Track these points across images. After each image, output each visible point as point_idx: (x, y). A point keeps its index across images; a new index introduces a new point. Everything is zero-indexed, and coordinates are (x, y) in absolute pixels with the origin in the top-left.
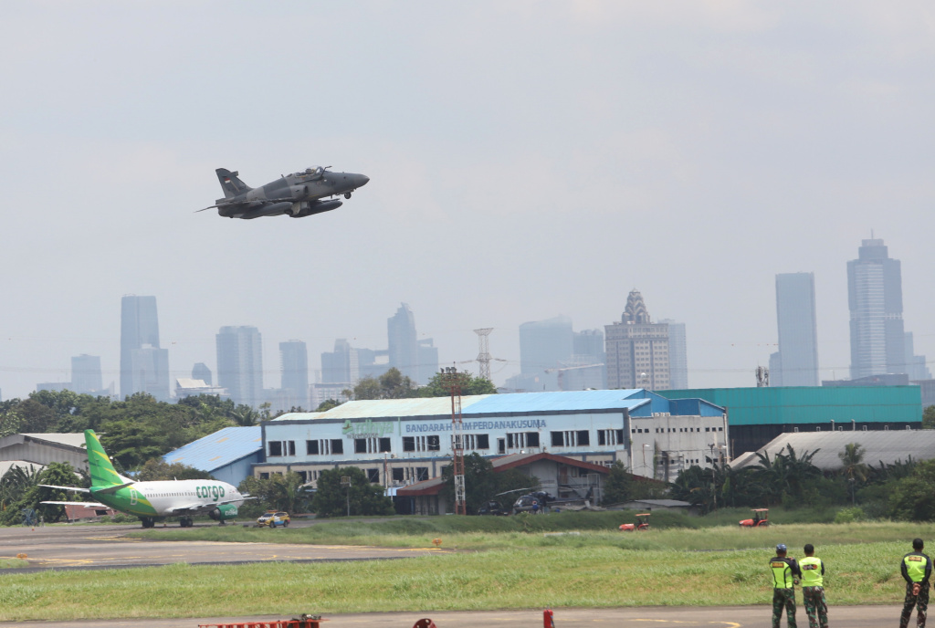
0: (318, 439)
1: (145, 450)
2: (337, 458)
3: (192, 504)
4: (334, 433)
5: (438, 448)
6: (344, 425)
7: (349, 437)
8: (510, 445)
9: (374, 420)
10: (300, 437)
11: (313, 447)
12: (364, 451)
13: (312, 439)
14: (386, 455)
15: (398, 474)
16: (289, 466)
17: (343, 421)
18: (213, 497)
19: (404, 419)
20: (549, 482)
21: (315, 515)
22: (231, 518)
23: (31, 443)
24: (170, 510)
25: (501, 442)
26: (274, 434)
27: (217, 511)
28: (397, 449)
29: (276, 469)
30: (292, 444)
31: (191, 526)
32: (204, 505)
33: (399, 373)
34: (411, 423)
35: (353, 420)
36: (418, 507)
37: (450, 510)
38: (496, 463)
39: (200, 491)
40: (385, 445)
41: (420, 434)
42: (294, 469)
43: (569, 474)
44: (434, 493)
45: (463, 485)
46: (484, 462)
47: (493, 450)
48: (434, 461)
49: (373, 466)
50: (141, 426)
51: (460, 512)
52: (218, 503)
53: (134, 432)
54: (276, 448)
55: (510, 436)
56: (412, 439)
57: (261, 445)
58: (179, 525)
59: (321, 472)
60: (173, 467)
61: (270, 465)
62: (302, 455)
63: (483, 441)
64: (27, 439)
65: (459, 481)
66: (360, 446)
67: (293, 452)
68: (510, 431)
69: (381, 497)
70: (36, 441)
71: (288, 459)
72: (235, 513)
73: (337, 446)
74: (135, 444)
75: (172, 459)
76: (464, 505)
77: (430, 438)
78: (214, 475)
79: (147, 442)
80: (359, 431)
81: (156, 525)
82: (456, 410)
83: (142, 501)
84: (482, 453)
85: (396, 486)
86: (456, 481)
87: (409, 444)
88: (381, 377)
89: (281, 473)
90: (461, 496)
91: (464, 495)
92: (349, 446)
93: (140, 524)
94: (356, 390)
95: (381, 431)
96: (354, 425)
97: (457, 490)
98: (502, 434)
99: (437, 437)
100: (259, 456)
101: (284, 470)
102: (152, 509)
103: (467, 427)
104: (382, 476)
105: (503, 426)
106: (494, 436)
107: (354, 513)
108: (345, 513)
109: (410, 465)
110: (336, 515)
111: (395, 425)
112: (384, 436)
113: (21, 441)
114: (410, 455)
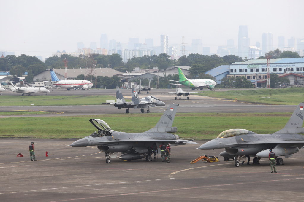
0: (242, 69)
2: (245, 73)
3: (203, 85)
4: (245, 67)
6: (248, 66)
7: (249, 68)
8: (287, 71)
9: (255, 64)
10: (238, 68)
11: (240, 70)
12: (253, 71)
13: (241, 68)
14: (257, 73)
15: (260, 77)
16: (235, 75)
17: (248, 64)
18: (209, 83)
19: (262, 64)
20: (292, 80)
23: (176, 68)
24: (198, 86)
25: (285, 70)
26: (232, 67)
28: (260, 71)
29: (232, 75)
30: (236, 70)
32: (206, 85)
34: (264, 65)
35: (250, 64)
36: (262, 85)
40: (257, 70)
41: (266, 68)
42: (236, 75)
43: (297, 78)
45: (269, 81)
46: (276, 75)
47: (283, 71)
49: (254, 75)
50: (200, 65)
52: (209, 85)
54: (232, 71)
55: (287, 68)
56: (264, 69)
57: (228, 69)
61: (230, 74)
62: (238, 72)
63: (280, 70)
64: (175, 67)
66: (252, 70)
67: (236, 71)
68: (287, 67)
69: (249, 83)
71: (235, 73)
73: (246, 70)
76: (269, 86)
79: (201, 69)
80: (251, 67)
82: (268, 63)
84: (279, 72)
85: (258, 80)
92: (249, 70)
96: (250, 65)
98: (285, 68)
100: (228, 72)
102: (194, 86)
103: (277, 66)
104: (256, 78)
105: (285, 66)
106: (283, 68)
107: (243, 87)
108: (241, 87)
109: (263, 75)
110: (239, 87)
111: (260, 65)
112: (257, 68)
113: (174, 68)
114: (263, 73)
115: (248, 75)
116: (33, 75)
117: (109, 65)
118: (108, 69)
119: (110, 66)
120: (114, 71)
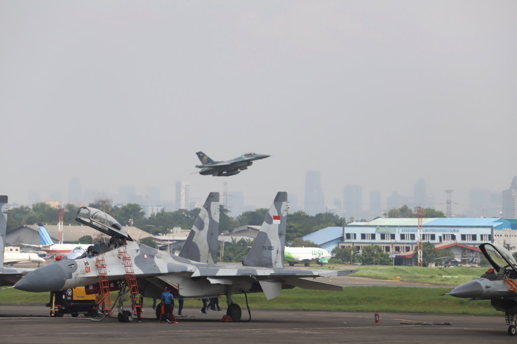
0: (366, 233)
1: (294, 235)
2: (373, 241)
3: (310, 257)
4: (372, 231)
5: (414, 239)
6: (377, 228)
7: (378, 233)
8: (444, 239)
9: (389, 226)
10: (358, 232)
11: (363, 236)
12: (384, 239)
13: (363, 233)
14: (393, 241)
15: (397, 249)
16: (353, 243)
17: (376, 226)
18: (318, 255)
19: (401, 226)
20: (458, 255)
21: (360, 264)
22: (325, 264)
23: (250, 230)
24: (301, 259)
25: (440, 238)
26: (348, 230)
27: (320, 261)
28: (398, 238)
29: (348, 245)
30: (355, 235)
31: (309, 266)
32: (314, 258)
33: (407, 207)
34: (404, 228)
35: (381, 226)
36: (404, 263)
37: (416, 264)
38: (436, 246)
39: (313, 252)
40: (393, 237)
41: (407, 233)
42: (355, 245)
43: (466, 252)
44: (411, 257)
45: (422, 255)
46: (432, 245)
47: (437, 240)
48: (412, 244)
49: (387, 245)
50: (293, 225)
51: (420, 265)
52: (320, 258)
54: (348, 236)
55: (444, 235)
56: (404, 235)
57: (342, 233)
58: (304, 265)
59: (364, 247)
60: (306, 242)
61: (346, 243)
62: (359, 239)
63: (433, 237)
64: (249, 228)
65: (420, 253)
66: (383, 237)
67: (355, 238)
68: (444, 233)
69: (388, 258)
70: (252, 229)
71: (353, 241)
72: (327, 262)
73: (373, 236)
74: (290, 231)
75: (305, 238)
76: (422, 263)
77: (411, 235)
78: (321, 246)
79: (295, 231)
80: (383, 230)
81: (295, 265)
82: (420, 224)
83: (289, 255)
84: (431, 242)
85: (395, 253)
86: (419, 253)
87: (403, 237)
88: (400, 209)
89: (349, 246)
90: (420, 259)
91: (422, 259)
92: (378, 237)
93: (288, 264)
94: (389, 213)
95: (392, 231)
96: (381, 228)
97: (419, 256)
98: (441, 234)
99: (414, 235)
100: (342, 239)
101: (351, 245)
102: (293, 259)
103: (426, 231)
104: (391, 249)
105: (441, 231)
106: (438, 235)
107: (376, 264)
108: (372, 264)
109: (402, 245)
110: (369, 264)
111: (397, 229)
112: (393, 233)
113: (246, 229)
114: (403, 241)
115: (377, 245)
117: (131, 222)
118: (129, 227)
119: (132, 223)
120: (140, 231)
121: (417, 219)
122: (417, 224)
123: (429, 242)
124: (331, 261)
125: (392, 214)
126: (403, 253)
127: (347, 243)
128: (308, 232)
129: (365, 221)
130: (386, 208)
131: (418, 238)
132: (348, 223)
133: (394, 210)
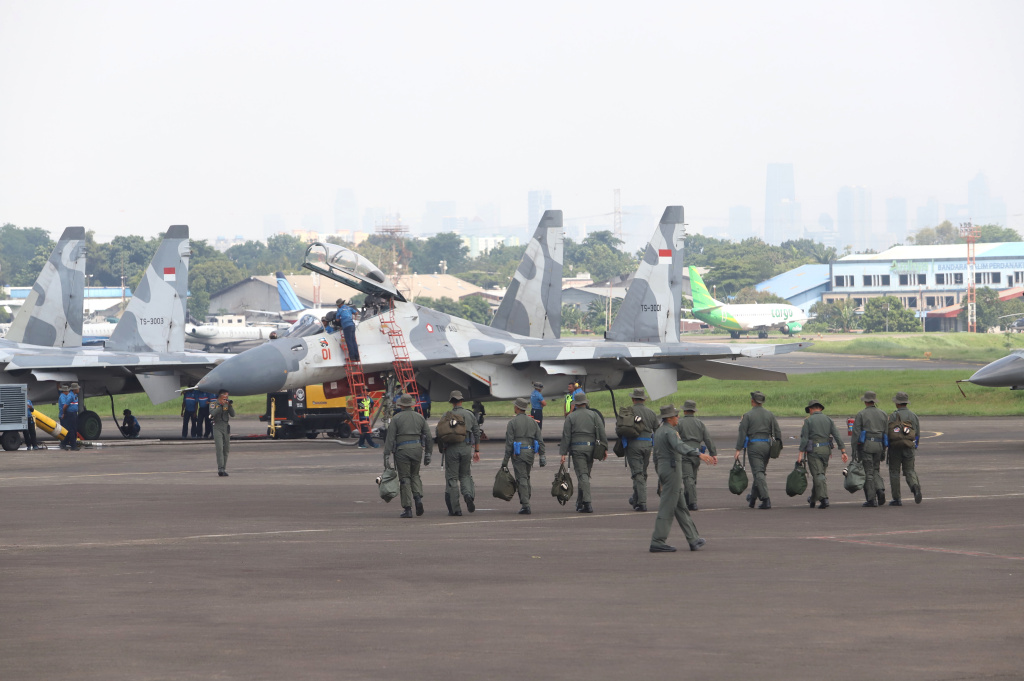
0: (872, 274)
1: (742, 281)
2: (886, 288)
3: (768, 321)
4: (884, 270)
5: (961, 282)
6: (892, 265)
7: (895, 273)
8: (1017, 281)
9: (914, 261)
10: (859, 272)
11: (867, 280)
12: (906, 283)
13: (867, 274)
14: (922, 287)
15: (931, 302)
16: (849, 294)
17: (891, 261)
18: (784, 317)
19: (937, 260)
21: (861, 331)
22: (796, 332)
24: (751, 326)
25: (1010, 278)
26: (838, 270)
27: (787, 328)
28: (931, 282)
29: (839, 297)
30: (852, 278)
31: (766, 338)
32: (776, 323)
33: (950, 225)
34: (942, 264)
35: (899, 261)
36: (942, 326)
37: (965, 329)
38: (1002, 295)
39: (775, 312)
40: (922, 279)
41: (949, 272)
42: (852, 297)
44: (955, 316)
45: (975, 311)
46: (993, 293)
47: (1004, 283)
48: (958, 292)
49: (912, 295)
50: (740, 264)
51: (972, 330)
52: (787, 322)
53: (735, 268)
54: (840, 281)
55: (1017, 274)
56: (942, 275)
57: (828, 276)
58: (757, 336)
59: (869, 300)
60: (761, 293)
61: (836, 293)
62: (859, 285)
63: (996, 278)
65: (972, 308)
66: (903, 280)
67: (852, 284)
68: (1017, 270)
69: (911, 319)
71: (849, 289)
72: (800, 329)
73: (886, 280)
74: (735, 276)
75: (761, 288)
76: (975, 325)
77: (956, 275)
78: (789, 301)
79: (744, 275)
80: (903, 268)
81: (741, 336)
82: (971, 256)
83: (731, 319)
84: (992, 286)
85: (927, 309)
86: (970, 307)
87: (940, 279)
88: (937, 228)
89: (842, 300)
90: (972, 317)
91: (975, 318)
92: (895, 281)
93: (729, 336)
94: (917, 237)
95: (920, 269)
96: (899, 265)
97: (970, 314)
98: (1011, 272)
99: (961, 275)
100: (828, 286)
101: (845, 297)
102: (737, 325)
103: (984, 267)
104: (919, 302)
105: (1012, 266)
106: (1005, 274)
107: (891, 330)
108: (884, 330)
109: (940, 295)
110: (878, 331)
111: (929, 265)
112: (921, 273)
115: (893, 295)
116: (209, 294)
117: (443, 266)
118: (439, 276)
119: (446, 268)
120: (460, 283)
121: (966, 245)
122: (966, 256)
123: (987, 288)
124: (809, 327)
125: (923, 239)
126: (941, 309)
127: (838, 293)
128: (765, 276)
129: (872, 252)
130: (913, 227)
131: (969, 280)
132: (842, 256)
133: (927, 230)
